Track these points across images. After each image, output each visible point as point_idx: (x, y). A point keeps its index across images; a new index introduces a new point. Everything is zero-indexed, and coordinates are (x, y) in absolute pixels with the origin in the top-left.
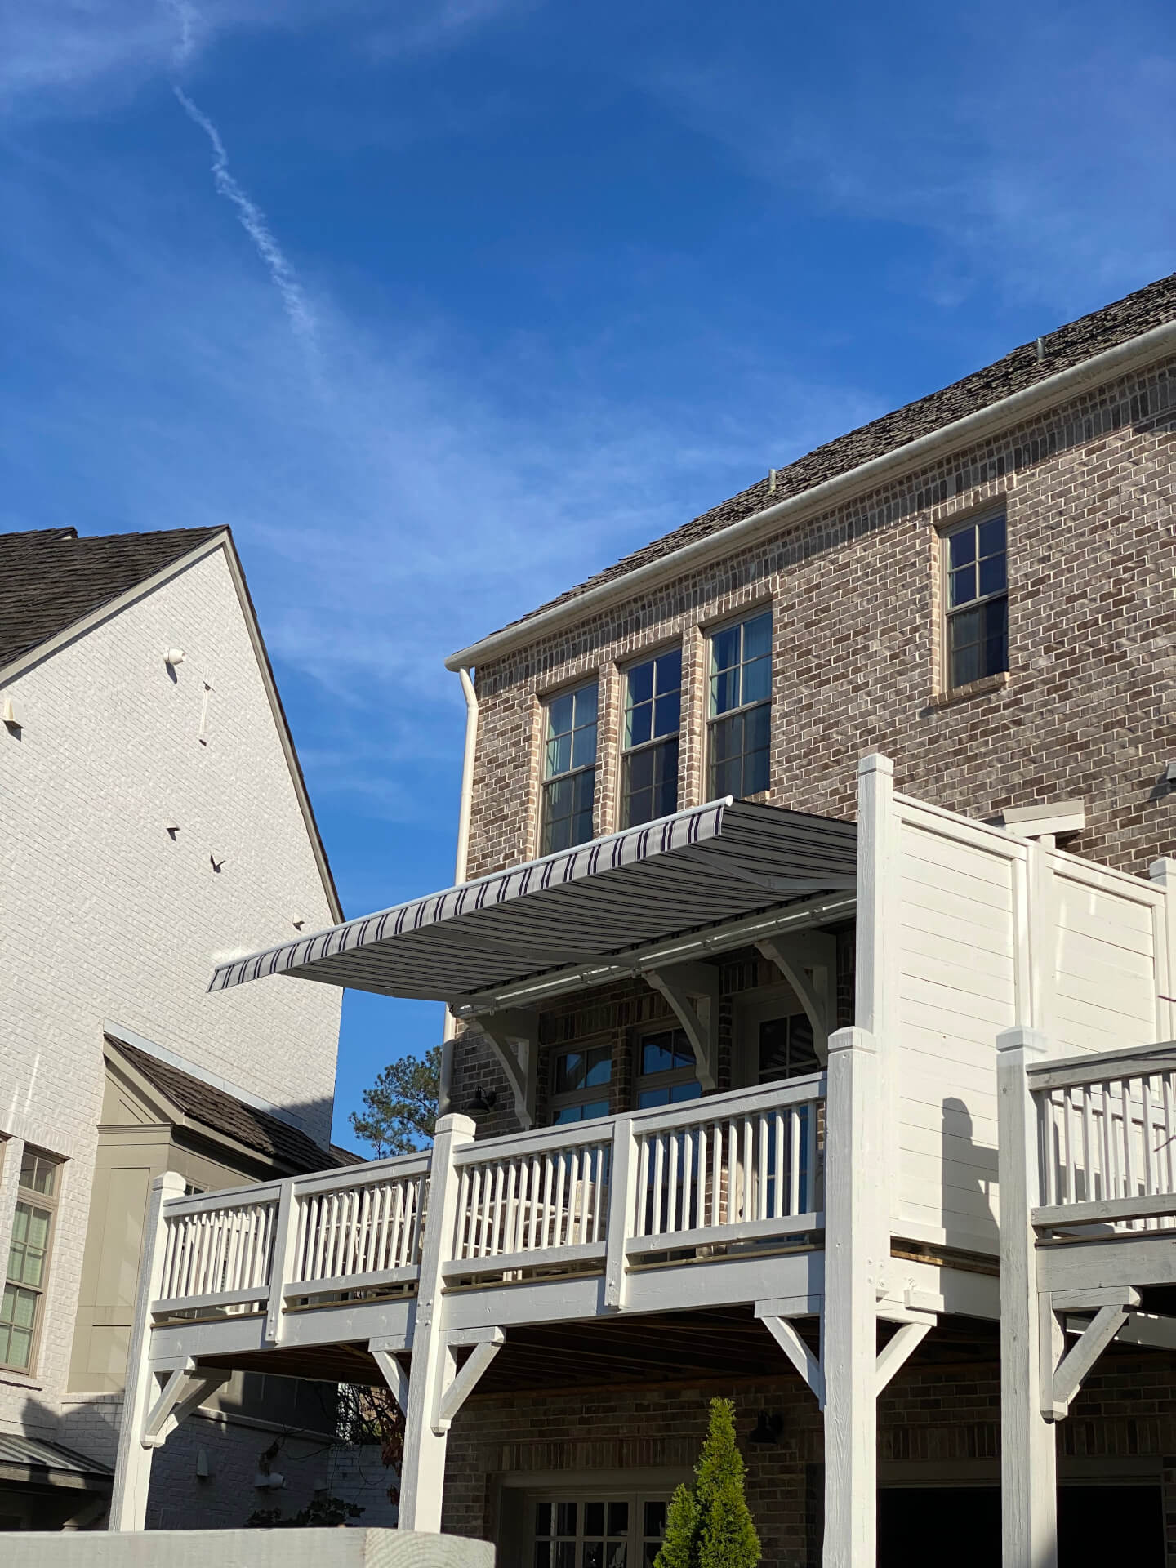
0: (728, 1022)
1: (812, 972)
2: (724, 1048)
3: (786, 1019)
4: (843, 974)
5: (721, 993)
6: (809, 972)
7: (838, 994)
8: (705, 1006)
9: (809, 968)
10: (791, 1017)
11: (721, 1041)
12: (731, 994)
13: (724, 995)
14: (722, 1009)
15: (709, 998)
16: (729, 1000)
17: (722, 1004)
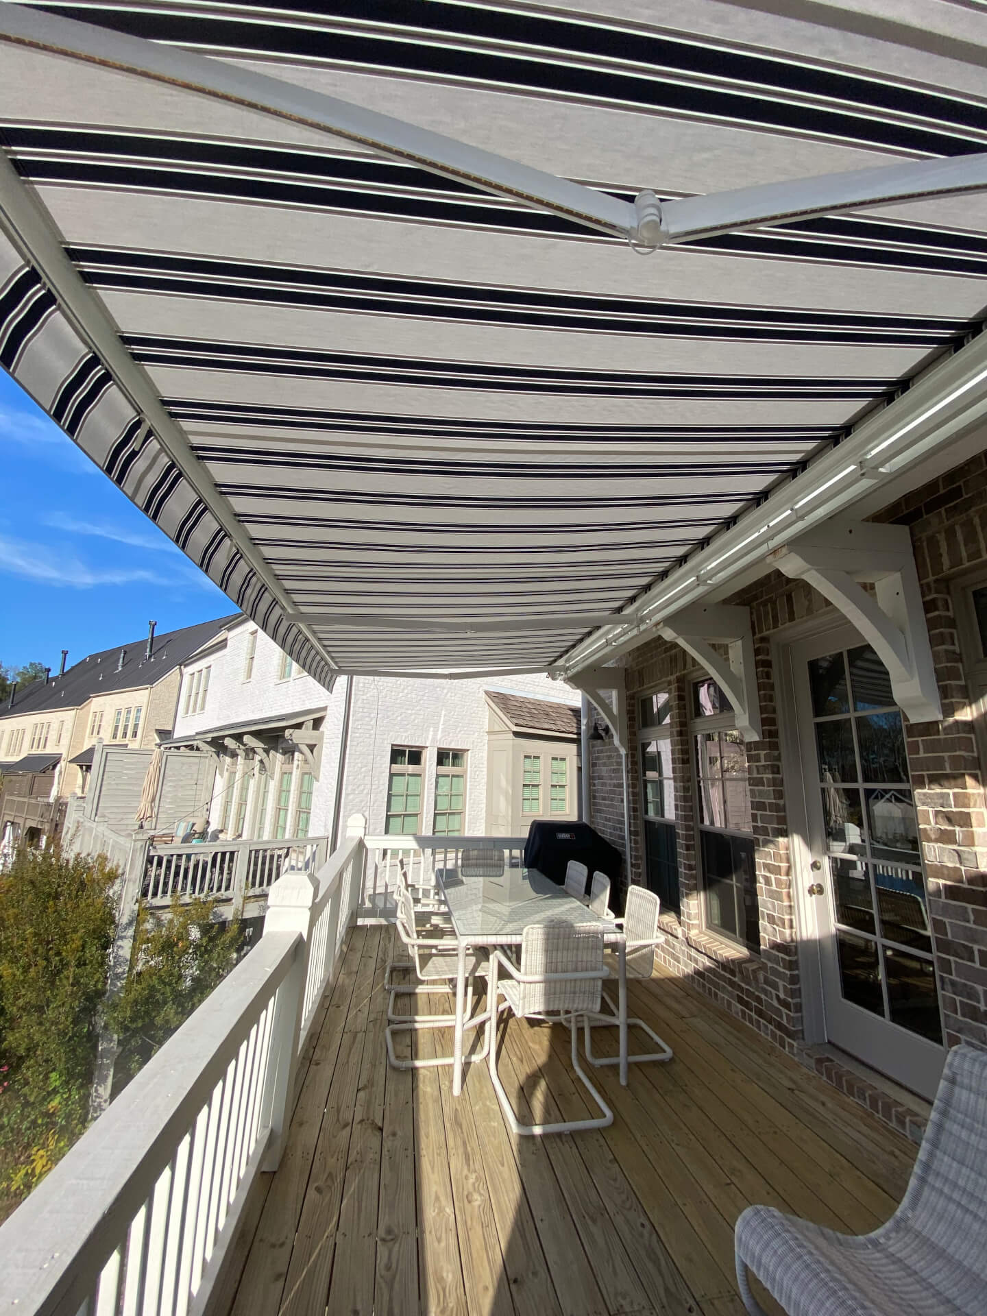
0: (767, 664)
1: (872, 587)
2: (765, 695)
3: (841, 654)
4: (931, 578)
5: (754, 634)
6: (869, 588)
7: (927, 611)
8: (737, 651)
9: (869, 581)
10: (849, 651)
11: (760, 687)
12: (765, 633)
13: (758, 636)
14: (757, 652)
15: (740, 643)
16: (764, 640)
17: (757, 646)
